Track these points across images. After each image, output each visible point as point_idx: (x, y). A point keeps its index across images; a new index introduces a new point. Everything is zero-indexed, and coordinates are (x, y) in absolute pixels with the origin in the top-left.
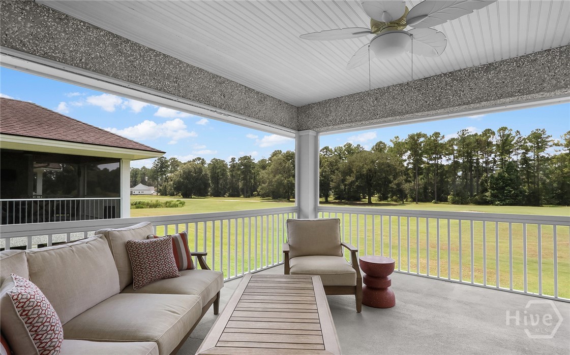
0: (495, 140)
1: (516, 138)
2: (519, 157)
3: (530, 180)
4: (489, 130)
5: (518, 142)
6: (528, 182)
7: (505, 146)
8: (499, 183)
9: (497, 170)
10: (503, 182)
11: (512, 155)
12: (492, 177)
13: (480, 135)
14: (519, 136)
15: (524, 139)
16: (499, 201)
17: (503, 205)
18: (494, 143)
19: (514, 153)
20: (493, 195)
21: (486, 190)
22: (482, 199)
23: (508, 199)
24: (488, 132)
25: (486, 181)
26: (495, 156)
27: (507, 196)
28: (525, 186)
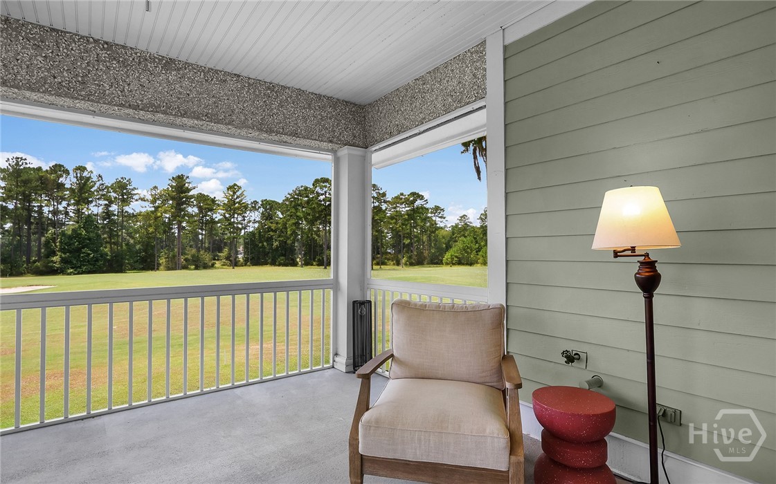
0: (69, 181)
1: (98, 184)
2: (100, 210)
3: (113, 240)
4: (61, 166)
5: (99, 190)
6: (110, 243)
7: (83, 192)
8: (74, 244)
9: (70, 225)
10: (79, 242)
11: (91, 206)
12: (63, 234)
13: (47, 171)
14: (101, 182)
15: (107, 187)
16: (72, 268)
17: (78, 274)
18: (68, 186)
19: (94, 203)
20: (63, 261)
21: (54, 254)
22: (47, 267)
23: (84, 265)
24: (58, 169)
25: (54, 240)
26: (68, 205)
27: (84, 261)
28: (106, 247)
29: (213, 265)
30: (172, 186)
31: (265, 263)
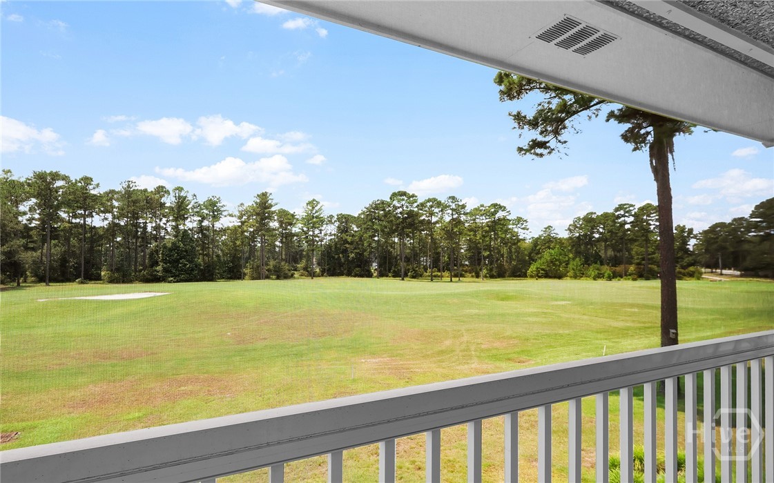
0: (169, 201)
1: (192, 203)
2: (195, 225)
3: (205, 252)
4: (163, 187)
5: (194, 207)
6: (204, 255)
7: (180, 211)
8: (173, 255)
9: (169, 239)
10: (178, 254)
11: (187, 222)
12: (165, 247)
13: (152, 192)
14: (195, 201)
15: (199, 205)
16: (172, 277)
17: (177, 282)
18: (168, 205)
19: (189, 219)
20: (165, 270)
21: (157, 264)
22: (152, 275)
23: (182, 274)
24: (161, 190)
25: (157, 252)
26: (167, 221)
27: (182, 270)
28: (199, 258)
29: (292, 275)
30: (256, 203)
31: (340, 274)
